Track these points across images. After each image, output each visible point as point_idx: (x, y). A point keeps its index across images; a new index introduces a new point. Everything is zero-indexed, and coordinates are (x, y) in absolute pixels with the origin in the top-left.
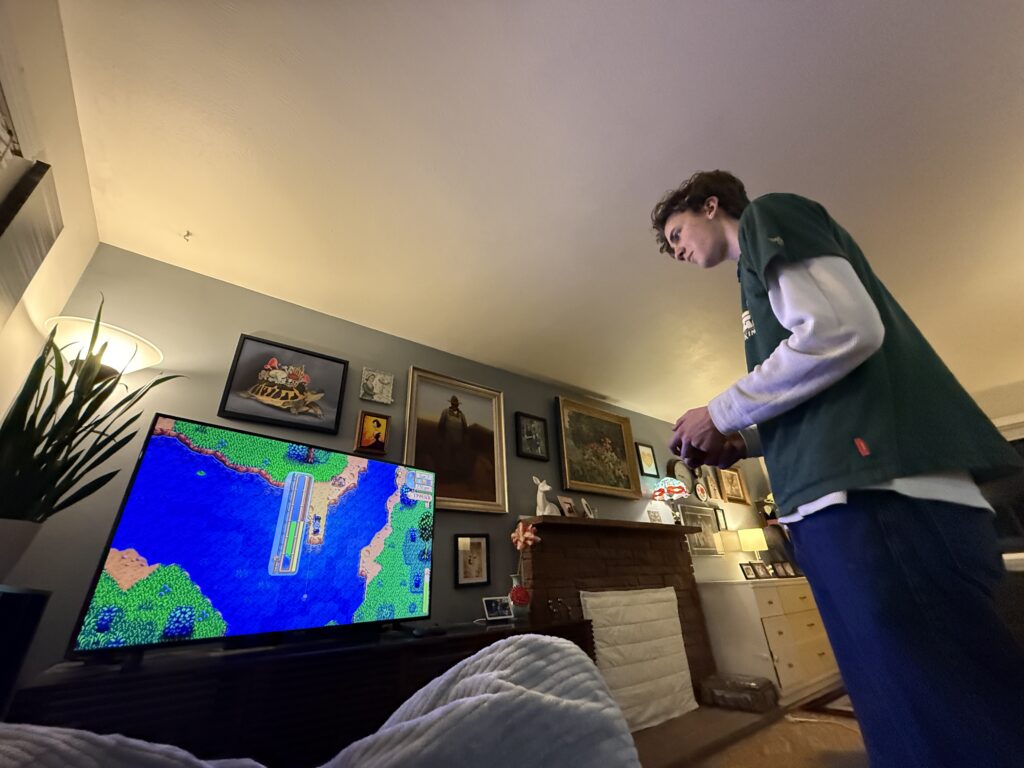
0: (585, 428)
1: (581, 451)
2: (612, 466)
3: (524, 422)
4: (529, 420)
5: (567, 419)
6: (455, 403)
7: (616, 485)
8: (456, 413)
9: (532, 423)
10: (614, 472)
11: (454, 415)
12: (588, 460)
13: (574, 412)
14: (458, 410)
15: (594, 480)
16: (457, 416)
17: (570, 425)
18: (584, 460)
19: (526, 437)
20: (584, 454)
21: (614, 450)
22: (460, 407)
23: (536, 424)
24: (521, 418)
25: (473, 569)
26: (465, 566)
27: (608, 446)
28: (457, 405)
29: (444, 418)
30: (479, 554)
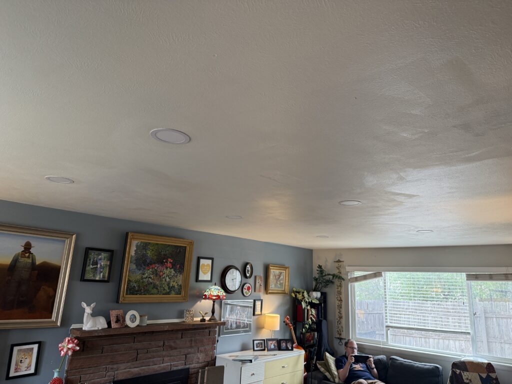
0: (149, 253)
1: (141, 272)
2: (168, 279)
3: (93, 255)
4: (97, 252)
5: (134, 248)
6: (28, 247)
7: (168, 293)
8: (27, 255)
9: (100, 255)
10: (168, 284)
11: (25, 257)
12: (146, 277)
13: (141, 242)
14: (30, 253)
15: (147, 292)
16: (29, 257)
17: (135, 254)
18: (142, 278)
19: (91, 266)
20: (143, 274)
21: (173, 266)
22: (32, 250)
23: (103, 255)
24: (90, 251)
25: (23, 366)
26: (17, 364)
27: (169, 265)
28: (30, 248)
29: (15, 261)
30: (31, 356)
